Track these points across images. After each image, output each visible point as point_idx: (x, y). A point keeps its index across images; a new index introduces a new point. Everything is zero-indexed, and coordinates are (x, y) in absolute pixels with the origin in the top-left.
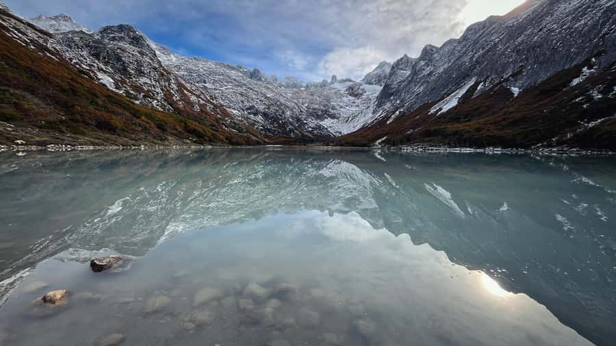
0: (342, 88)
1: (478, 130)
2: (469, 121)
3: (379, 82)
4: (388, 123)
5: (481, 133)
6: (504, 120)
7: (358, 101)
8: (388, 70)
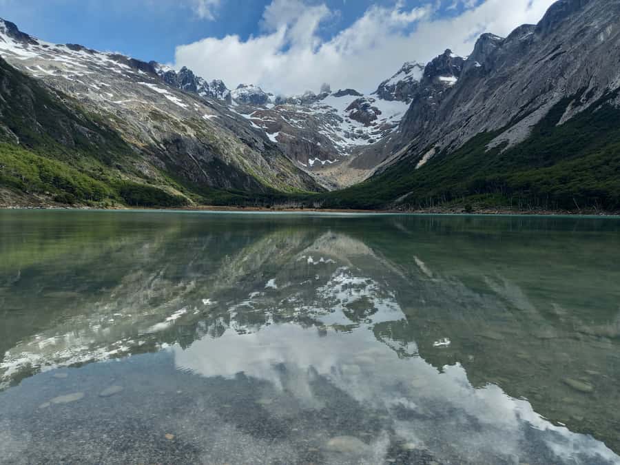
0: (341, 106)
1: (564, 180)
2: (551, 164)
3: (402, 97)
4: (417, 167)
5: (569, 185)
6: (607, 163)
7: (368, 130)
8: (417, 75)
